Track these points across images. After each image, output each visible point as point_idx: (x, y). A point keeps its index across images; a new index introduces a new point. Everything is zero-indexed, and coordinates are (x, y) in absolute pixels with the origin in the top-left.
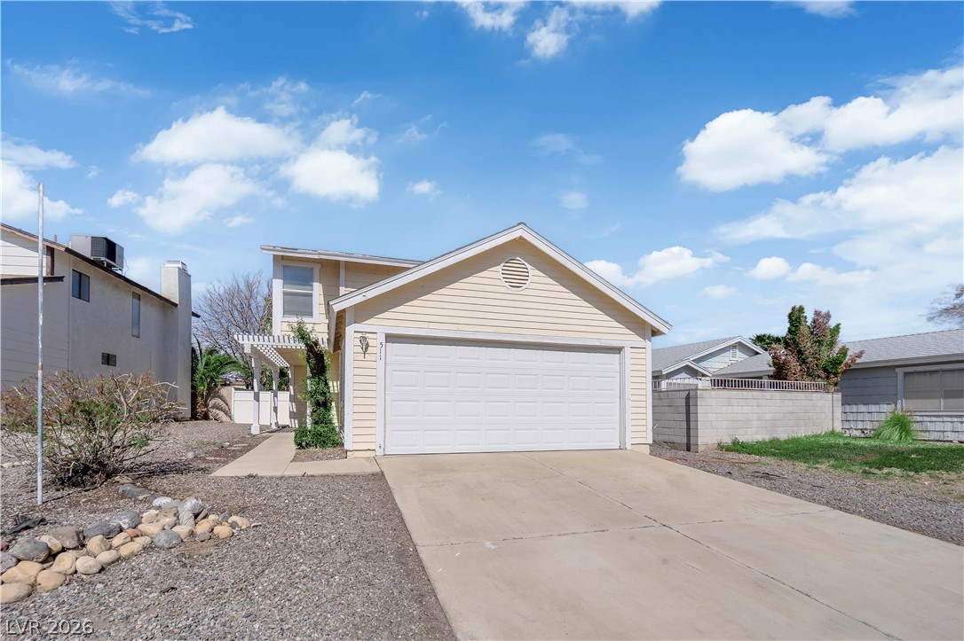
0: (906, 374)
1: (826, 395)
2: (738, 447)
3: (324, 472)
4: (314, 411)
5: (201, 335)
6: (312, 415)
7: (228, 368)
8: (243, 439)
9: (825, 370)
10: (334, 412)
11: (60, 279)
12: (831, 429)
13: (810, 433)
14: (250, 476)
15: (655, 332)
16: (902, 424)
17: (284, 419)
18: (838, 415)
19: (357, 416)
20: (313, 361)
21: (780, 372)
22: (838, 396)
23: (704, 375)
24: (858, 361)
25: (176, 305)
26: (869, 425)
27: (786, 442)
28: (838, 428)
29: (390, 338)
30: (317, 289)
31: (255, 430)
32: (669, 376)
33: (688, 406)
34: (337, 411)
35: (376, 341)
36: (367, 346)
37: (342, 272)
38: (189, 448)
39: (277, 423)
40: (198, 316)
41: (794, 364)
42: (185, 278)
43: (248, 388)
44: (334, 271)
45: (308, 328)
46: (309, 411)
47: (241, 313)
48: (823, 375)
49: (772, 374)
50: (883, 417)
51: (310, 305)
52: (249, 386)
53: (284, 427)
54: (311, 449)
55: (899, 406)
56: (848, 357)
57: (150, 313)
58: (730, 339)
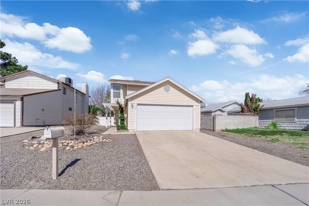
0: (276, 111)
1: (254, 117)
2: (227, 130)
3: (124, 134)
4: (121, 122)
5: (91, 102)
6: (120, 122)
7: (98, 111)
8: (104, 129)
9: (254, 110)
10: (125, 122)
11: (60, 90)
12: (255, 126)
13: (249, 127)
14: (109, 134)
15: (201, 102)
16: (274, 125)
17: (113, 124)
18: (258, 122)
19: (131, 122)
20: (121, 109)
21: (243, 111)
22: (258, 117)
23: (224, 112)
24: (263, 107)
25: (85, 94)
26: (267, 125)
27: (241, 129)
28: (257, 126)
29: (138, 104)
30: (121, 91)
31: (106, 127)
32: (214, 112)
33: (214, 120)
34: (126, 122)
35: (135, 105)
36: (133, 106)
37: (128, 87)
38: (95, 129)
39: (111, 125)
40: (90, 97)
41: (246, 109)
42: (87, 87)
43: (102, 116)
44: (125, 86)
45: (120, 101)
46: (119, 121)
47: (101, 95)
48: (253, 111)
49: (240, 111)
50: (270, 123)
51: (120, 95)
52: (103, 116)
53: (113, 126)
54: (120, 130)
55: (274, 120)
56: (260, 107)
57: (80, 97)
58: (233, 101)
